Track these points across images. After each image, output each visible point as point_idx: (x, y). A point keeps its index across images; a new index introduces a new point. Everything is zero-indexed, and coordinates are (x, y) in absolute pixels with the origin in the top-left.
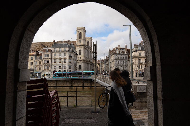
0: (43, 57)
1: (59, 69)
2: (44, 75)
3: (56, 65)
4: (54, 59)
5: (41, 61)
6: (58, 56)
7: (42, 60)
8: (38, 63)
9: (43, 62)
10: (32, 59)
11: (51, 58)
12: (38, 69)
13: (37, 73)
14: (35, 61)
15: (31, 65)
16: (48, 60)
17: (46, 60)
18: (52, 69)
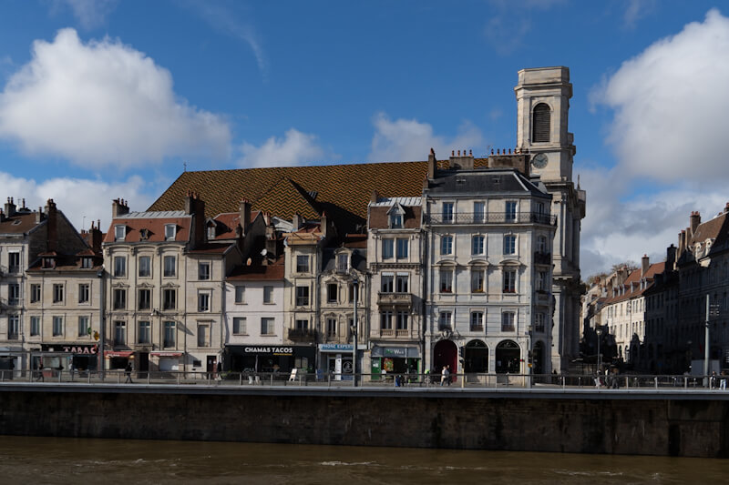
0: (371, 259)
1: (474, 333)
2: (376, 365)
3: (455, 305)
4: (445, 269)
5: (362, 278)
6: (469, 251)
7: (370, 276)
8: (344, 293)
9: (376, 283)
10: (301, 268)
11: (423, 266)
12: (342, 328)
13: (334, 355)
14: (326, 279)
15: (298, 302)
16: (401, 272)
17: (388, 273)
18: (428, 332)
